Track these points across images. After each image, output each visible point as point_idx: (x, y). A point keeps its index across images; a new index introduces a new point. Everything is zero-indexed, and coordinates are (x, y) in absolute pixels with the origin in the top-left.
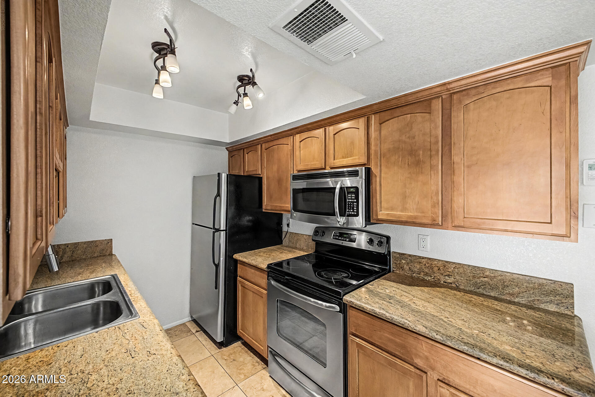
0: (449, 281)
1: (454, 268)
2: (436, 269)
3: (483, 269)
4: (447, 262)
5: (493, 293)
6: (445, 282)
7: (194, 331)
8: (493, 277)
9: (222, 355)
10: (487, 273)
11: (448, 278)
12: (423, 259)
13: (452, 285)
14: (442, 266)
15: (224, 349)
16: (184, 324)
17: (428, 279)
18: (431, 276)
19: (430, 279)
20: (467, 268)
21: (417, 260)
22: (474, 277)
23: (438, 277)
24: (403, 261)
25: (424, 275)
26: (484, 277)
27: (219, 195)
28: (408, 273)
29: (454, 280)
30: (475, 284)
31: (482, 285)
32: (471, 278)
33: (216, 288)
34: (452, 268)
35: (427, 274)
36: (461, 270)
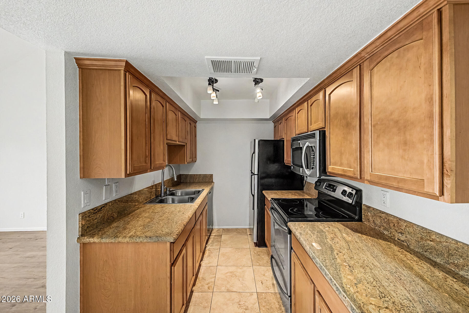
0: (402, 239)
1: (406, 226)
2: (392, 225)
3: (429, 232)
4: (400, 219)
5: (439, 259)
6: (399, 240)
7: (248, 234)
8: (438, 242)
9: (255, 250)
10: (433, 237)
11: (401, 236)
12: (382, 213)
13: (404, 243)
14: (396, 223)
15: (257, 248)
16: (246, 229)
17: (386, 234)
18: (388, 231)
19: (387, 234)
20: (416, 228)
21: (379, 214)
22: (422, 238)
23: (394, 233)
24: (369, 214)
25: (384, 229)
26: (431, 241)
27: (254, 153)
28: (373, 226)
29: (405, 238)
30: (423, 247)
31: (429, 249)
32: (419, 239)
33: (253, 210)
34: (404, 226)
35: (385, 229)
36: (411, 230)
